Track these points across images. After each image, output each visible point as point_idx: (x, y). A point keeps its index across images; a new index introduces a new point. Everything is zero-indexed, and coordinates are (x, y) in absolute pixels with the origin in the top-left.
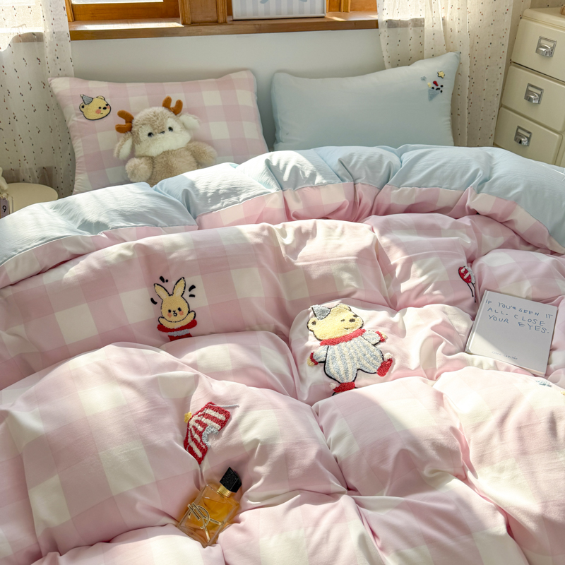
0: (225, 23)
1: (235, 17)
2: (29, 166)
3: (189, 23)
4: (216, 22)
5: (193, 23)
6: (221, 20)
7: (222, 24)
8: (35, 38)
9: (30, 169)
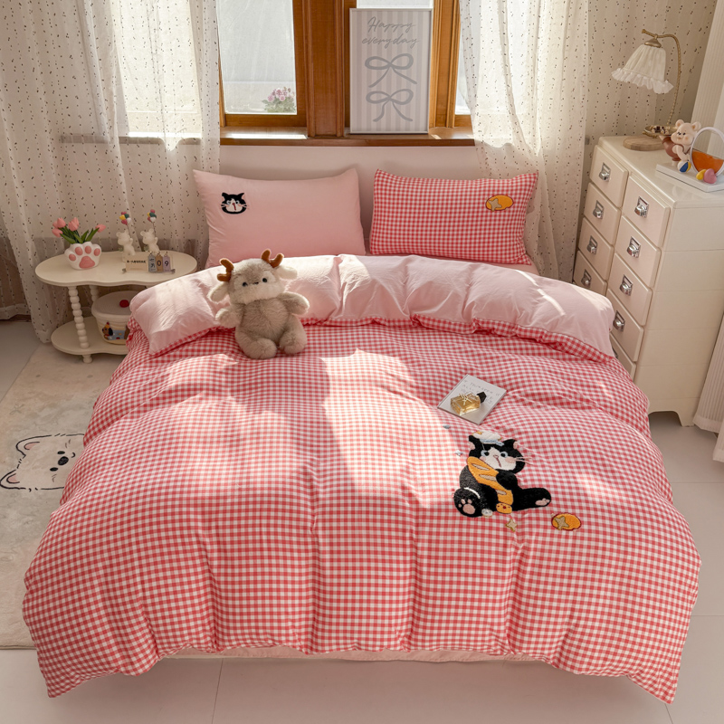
0: (342, 137)
1: (352, 132)
2: (178, 237)
3: (313, 135)
4: (335, 136)
5: (317, 136)
6: (339, 134)
7: (339, 138)
8: (195, 142)
9: (179, 240)
